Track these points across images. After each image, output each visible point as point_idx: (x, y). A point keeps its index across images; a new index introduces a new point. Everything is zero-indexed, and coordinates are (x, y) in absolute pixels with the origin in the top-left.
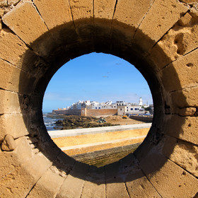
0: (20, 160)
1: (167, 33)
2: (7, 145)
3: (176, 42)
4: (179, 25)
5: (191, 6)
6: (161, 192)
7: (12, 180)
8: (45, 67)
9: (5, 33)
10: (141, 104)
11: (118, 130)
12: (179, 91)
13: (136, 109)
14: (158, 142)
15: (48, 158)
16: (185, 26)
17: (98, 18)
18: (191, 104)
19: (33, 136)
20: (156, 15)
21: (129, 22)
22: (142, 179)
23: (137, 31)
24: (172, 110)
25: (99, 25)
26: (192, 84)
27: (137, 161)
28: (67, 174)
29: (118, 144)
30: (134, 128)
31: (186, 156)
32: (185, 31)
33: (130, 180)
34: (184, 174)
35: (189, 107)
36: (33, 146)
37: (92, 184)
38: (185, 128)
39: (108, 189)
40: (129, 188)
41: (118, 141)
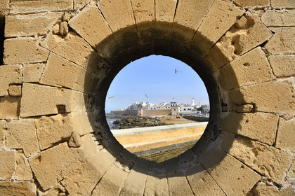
0: (86, 156)
1: (224, 35)
2: (74, 142)
3: (233, 43)
4: (235, 27)
5: (247, 10)
6: (221, 184)
7: (79, 175)
8: (108, 69)
9: (71, 36)
10: (193, 104)
11: (172, 129)
12: (237, 89)
13: (188, 109)
14: (216, 138)
15: (112, 154)
16: (241, 28)
17: (159, 22)
18: (248, 102)
19: (97, 133)
20: (214, 18)
21: (188, 25)
22: (203, 173)
23: (196, 33)
24: (229, 107)
25: (160, 27)
26: (249, 83)
27: (195, 156)
28: (130, 169)
29: (172, 142)
30: (187, 127)
31: (244, 150)
32: (242, 33)
33: (190, 174)
34: (242, 167)
35: (246, 104)
36: (97, 143)
37: (154, 178)
38: (243, 123)
39: (170, 182)
40: (191, 182)
41: (173, 139)
